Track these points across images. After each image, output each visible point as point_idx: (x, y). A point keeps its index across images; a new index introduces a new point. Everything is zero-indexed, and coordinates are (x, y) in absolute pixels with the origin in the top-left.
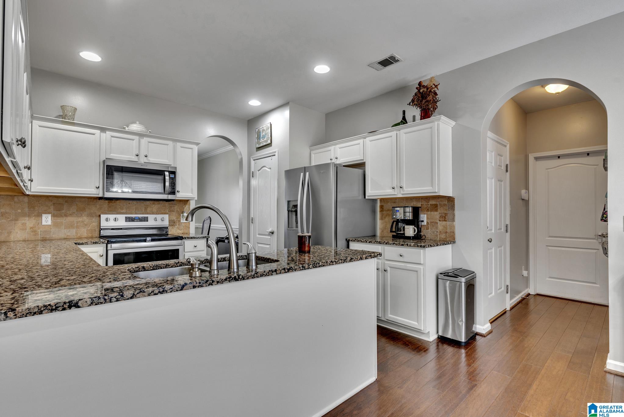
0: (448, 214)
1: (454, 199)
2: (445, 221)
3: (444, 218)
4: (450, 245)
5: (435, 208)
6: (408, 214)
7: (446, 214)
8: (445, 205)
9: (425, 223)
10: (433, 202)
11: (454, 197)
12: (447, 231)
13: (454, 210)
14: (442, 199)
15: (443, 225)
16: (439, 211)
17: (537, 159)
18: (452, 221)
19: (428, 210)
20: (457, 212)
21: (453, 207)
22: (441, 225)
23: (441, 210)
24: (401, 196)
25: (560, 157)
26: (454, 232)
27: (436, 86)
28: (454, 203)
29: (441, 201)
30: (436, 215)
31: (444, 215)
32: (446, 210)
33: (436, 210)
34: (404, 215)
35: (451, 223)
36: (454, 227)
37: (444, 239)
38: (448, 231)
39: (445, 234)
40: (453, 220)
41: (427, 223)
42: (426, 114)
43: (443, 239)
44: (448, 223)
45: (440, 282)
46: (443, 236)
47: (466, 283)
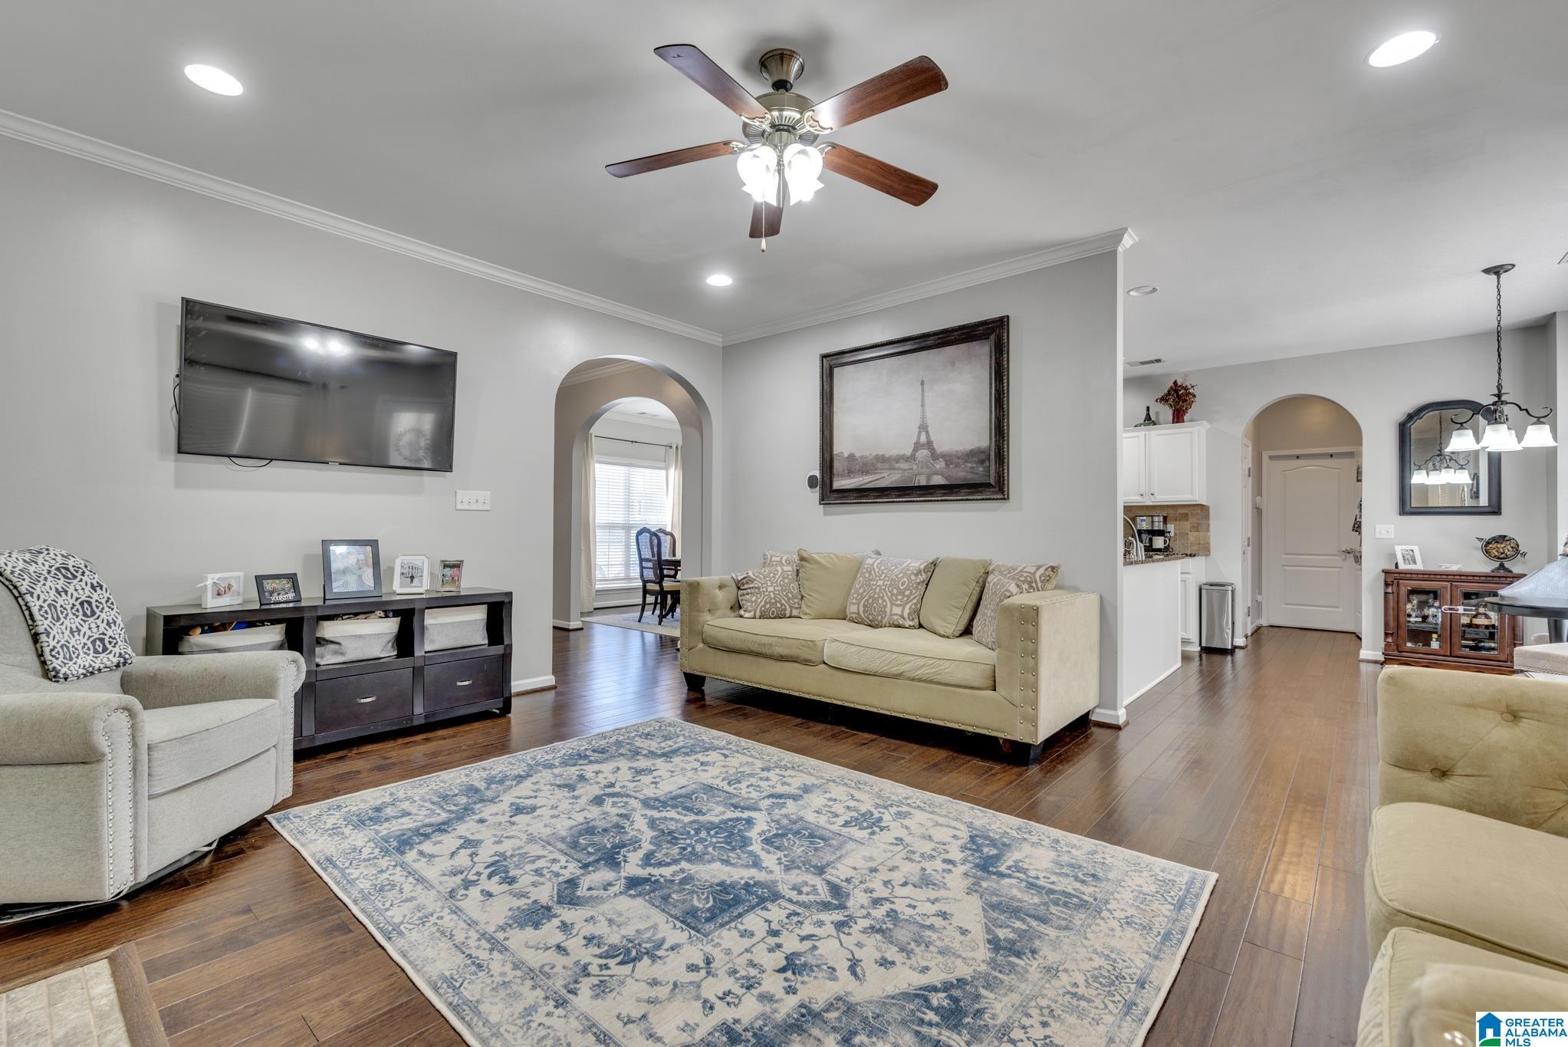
0: (1202, 525)
1: (1208, 507)
2: (1197, 531)
3: (1196, 528)
4: (1205, 555)
5: (1185, 517)
6: (1156, 524)
7: (1199, 524)
8: (1197, 514)
9: (1172, 534)
10: (1183, 511)
14: (1194, 508)
15: (1195, 537)
16: (1190, 520)
17: (1271, 458)
18: (1206, 532)
19: (1176, 520)
20: (1212, 522)
21: (1208, 518)
22: (1192, 536)
23: (1192, 520)
24: (1151, 504)
25: (1299, 457)
26: (1208, 544)
27: (1193, 387)
28: (1209, 511)
29: (1193, 510)
30: (1187, 525)
31: (1196, 525)
32: (1199, 522)
33: (1187, 520)
34: (1152, 525)
36: (1209, 538)
37: (1196, 550)
38: (1201, 542)
39: (1197, 545)
40: (1208, 530)
41: (1175, 534)
42: (1178, 417)
43: (1194, 550)
44: (1202, 534)
45: (1204, 592)
46: (1195, 548)
47: (1233, 592)
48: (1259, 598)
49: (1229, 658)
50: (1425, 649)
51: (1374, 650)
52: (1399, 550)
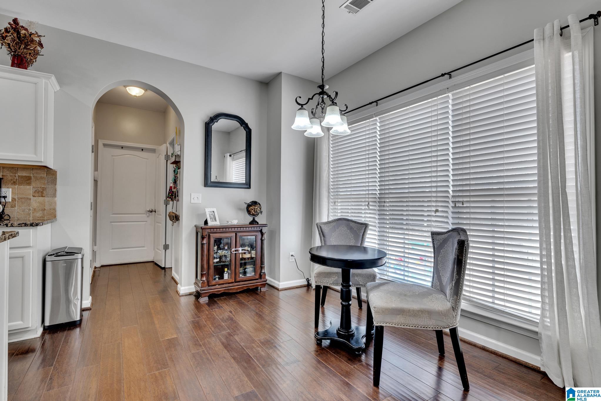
0: (47, 189)
1: (56, 172)
2: (42, 196)
3: (41, 193)
4: (50, 224)
5: (26, 180)
7: (44, 189)
8: (41, 178)
9: (10, 199)
10: (23, 173)
11: (56, 170)
12: (45, 208)
13: (56, 185)
14: (39, 171)
15: (39, 202)
16: (33, 185)
17: (105, 145)
18: (53, 197)
19: (14, 183)
20: (59, 187)
21: (54, 181)
22: (36, 201)
23: (36, 184)
25: (123, 148)
26: (55, 209)
28: (56, 176)
29: (36, 173)
30: (28, 189)
31: (40, 190)
32: (44, 184)
33: (29, 184)
35: (51, 199)
36: (55, 203)
37: (41, 217)
38: (47, 207)
39: (41, 212)
40: (54, 195)
41: (14, 199)
42: (20, 63)
43: (38, 218)
44: (46, 199)
45: (49, 265)
46: (39, 214)
47: (82, 259)
48: (96, 248)
49: (78, 330)
50: (221, 281)
51: (189, 285)
52: (208, 211)
